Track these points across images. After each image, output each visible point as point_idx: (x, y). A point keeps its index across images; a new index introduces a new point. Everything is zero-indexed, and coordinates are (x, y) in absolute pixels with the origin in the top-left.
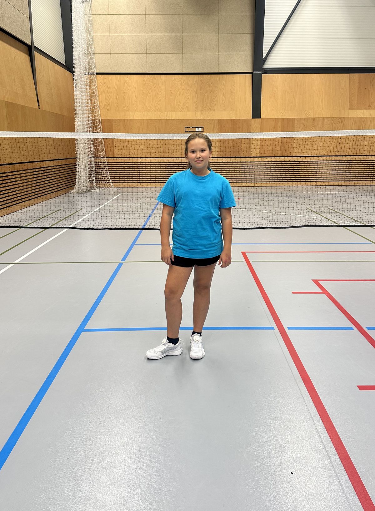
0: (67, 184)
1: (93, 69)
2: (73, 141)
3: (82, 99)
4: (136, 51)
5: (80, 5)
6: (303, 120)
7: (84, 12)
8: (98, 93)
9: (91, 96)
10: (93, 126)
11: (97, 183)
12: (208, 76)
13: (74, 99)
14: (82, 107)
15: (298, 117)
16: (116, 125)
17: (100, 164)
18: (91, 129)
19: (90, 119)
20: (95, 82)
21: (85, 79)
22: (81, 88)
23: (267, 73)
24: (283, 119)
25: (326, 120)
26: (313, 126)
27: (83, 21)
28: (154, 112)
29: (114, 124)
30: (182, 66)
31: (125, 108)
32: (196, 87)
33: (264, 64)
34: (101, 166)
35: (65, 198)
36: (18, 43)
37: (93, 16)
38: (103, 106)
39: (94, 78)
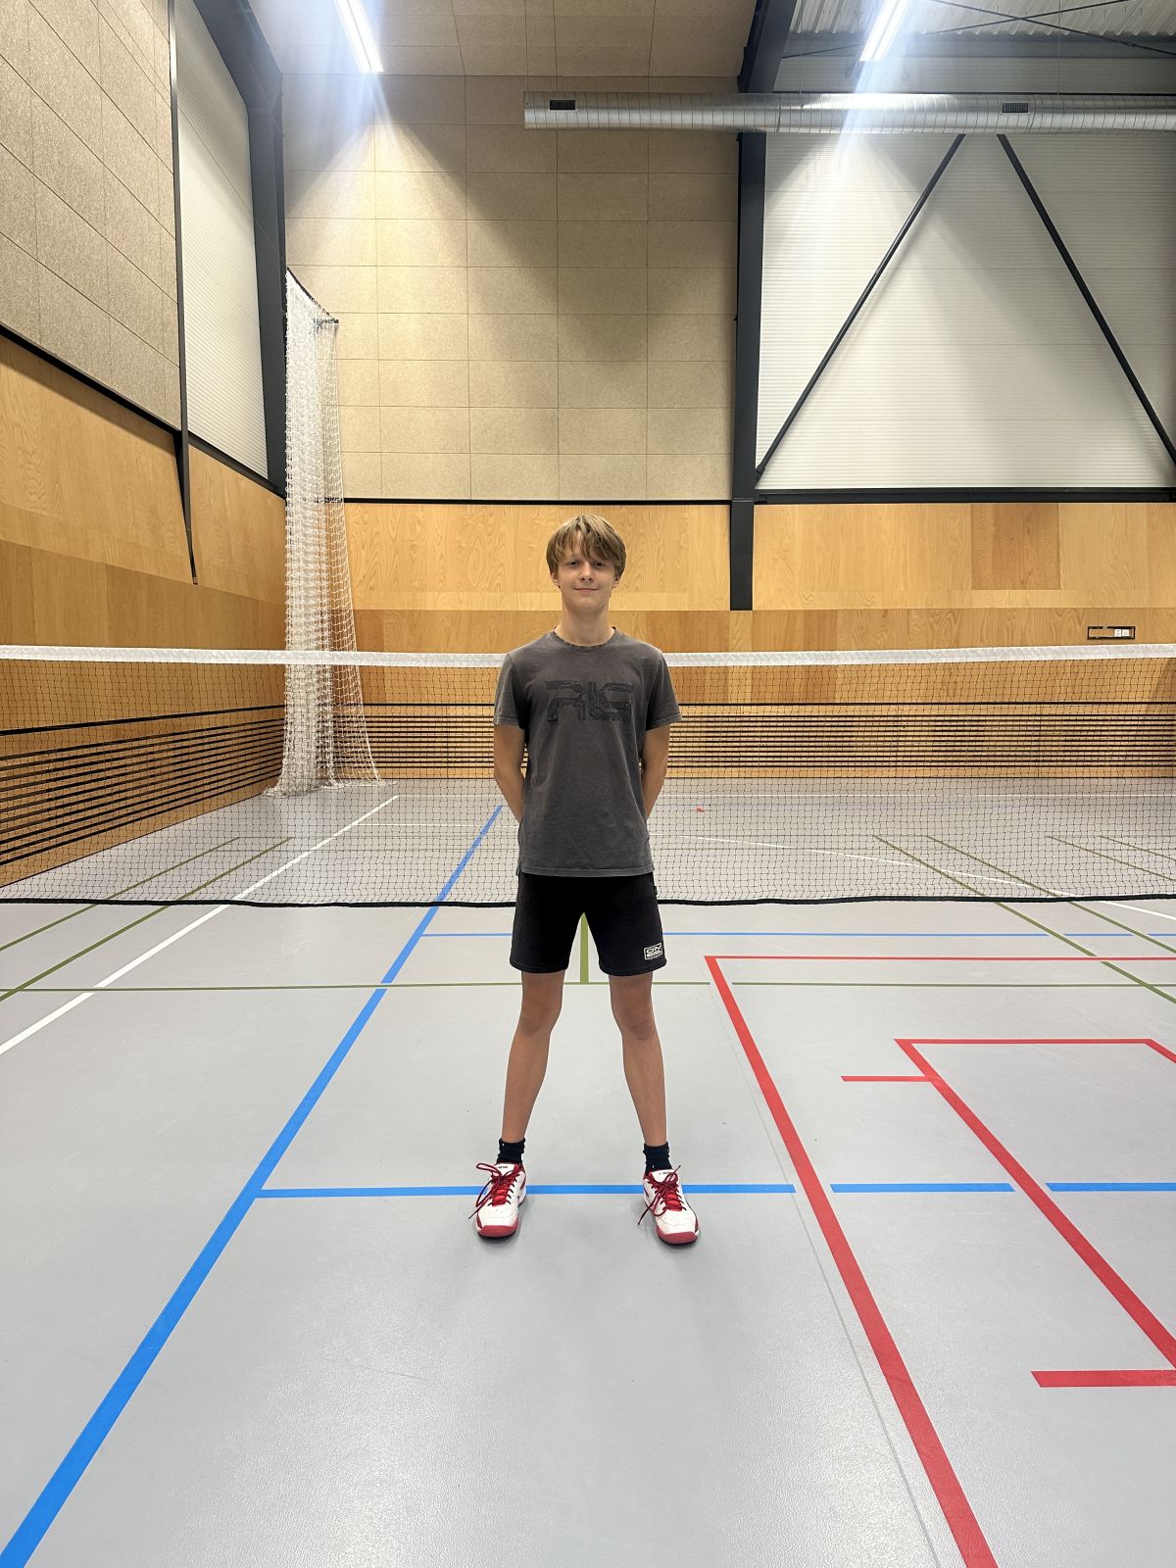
0: (258, 773)
1: (337, 488)
3: (306, 562)
4: (444, 448)
5: (309, 336)
6: (858, 615)
7: (317, 352)
8: (348, 547)
9: (329, 554)
11: (337, 769)
12: (621, 508)
13: (286, 561)
14: (306, 580)
15: (845, 608)
16: (392, 626)
17: (346, 719)
18: (326, 642)
19: (325, 609)
20: (340, 520)
21: (316, 513)
22: (305, 535)
23: (765, 503)
24: (808, 613)
25: (914, 616)
27: (314, 373)
28: (487, 594)
29: (385, 621)
30: (556, 484)
31: (416, 584)
33: (758, 479)
34: (351, 724)
35: (250, 808)
36: (147, 423)
37: (340, 364)
38: (361, 577)
39: (339, 511)
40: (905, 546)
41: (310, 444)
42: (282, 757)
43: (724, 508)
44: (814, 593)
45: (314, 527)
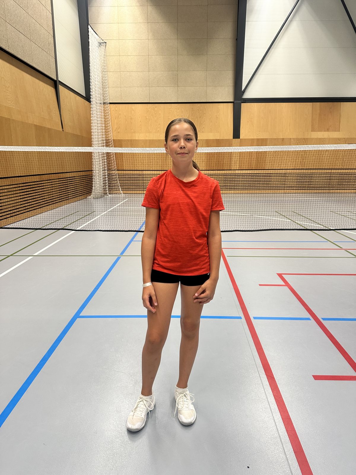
0: (85, 192)
1: (107, 99)
5: (97, 48)
6: (274, 139)
7: (100, 53)
8: (111, 119)
11: (109, 190)
12: (198, 104)
13: (91, 123)
15: (270, 138)
18: (104, 144)
19: (104, 139)
20: (108, 110)
21: (100, 108)
22: (97, 115)
23: (245, 102)
24: (258, 140)
25: (292, 140)
27: (99, 61)
28: (155, 134)
29: (123, 143)
30: (177, 97)
31: (132, 131)
33: (243, 95)
34: (113, 176)
35: (85, 201)
36: (45, 78)
37: (107, 57)
38: (115, 129)
39: (108, 107)
40: (290, 117)
41: (98, 84)
42: (92, 187)
43: (231, 105)
44: (260, 133)
45: (100, 112)
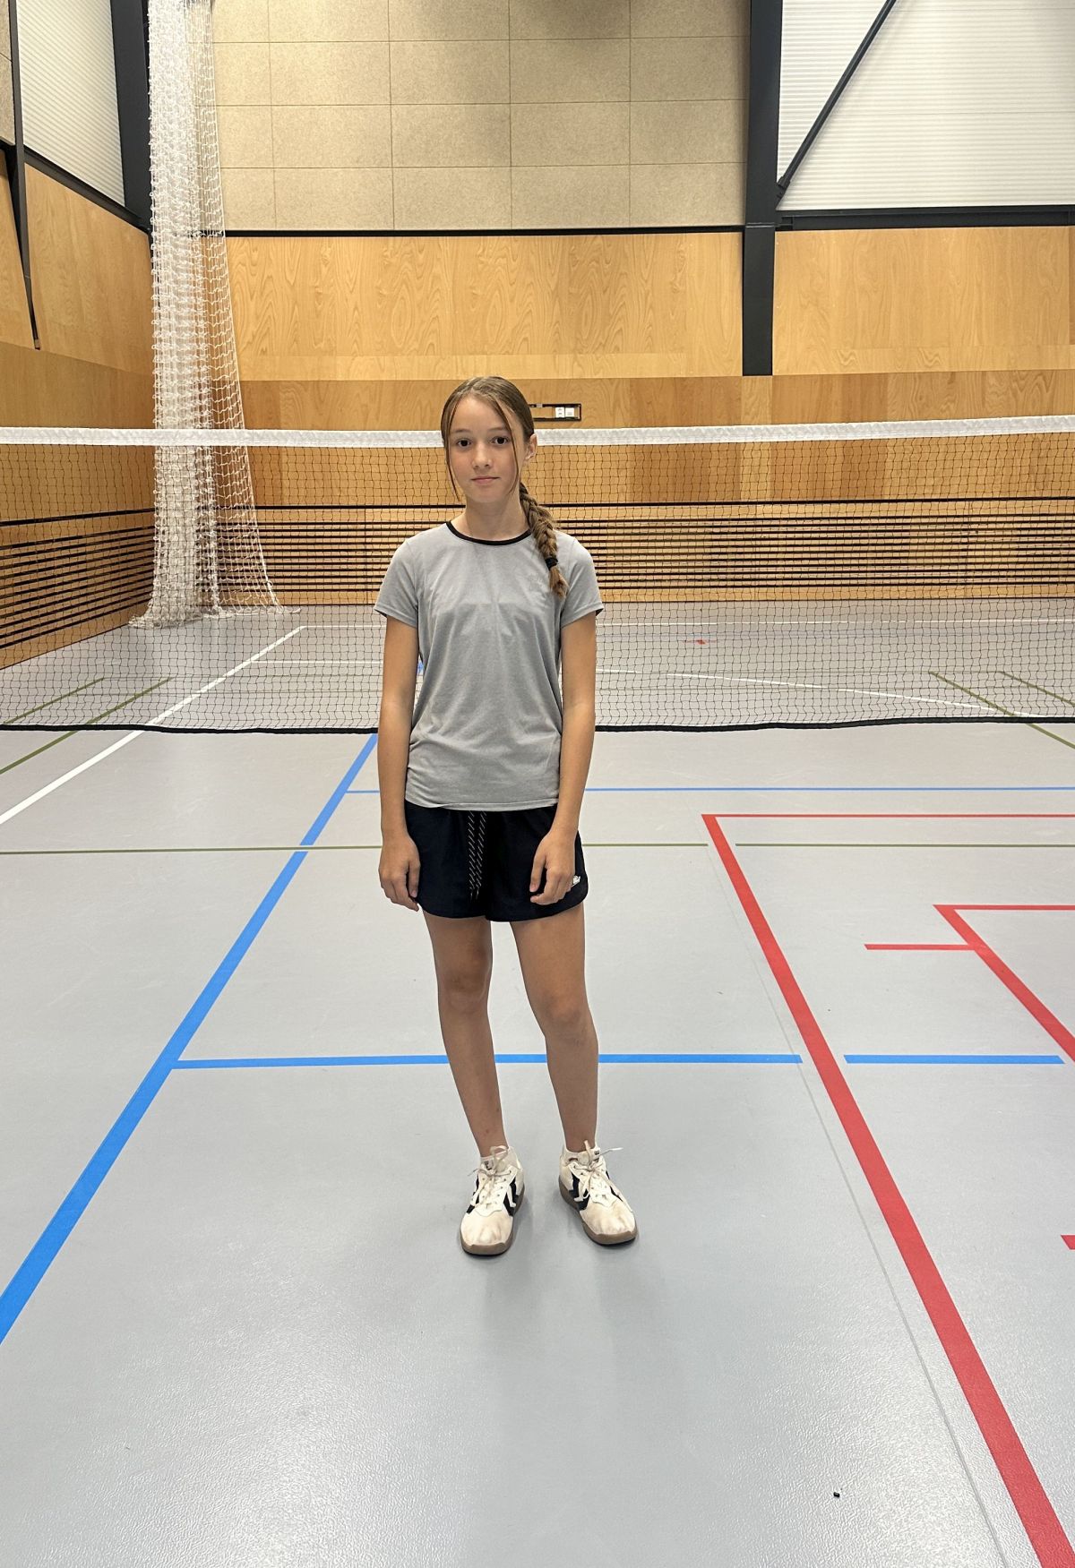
0: (123, 597)
1: (217, 218)
2: (148, 453)
3: (179, 318)
4: (357, 162)
5: (177, 13)
6: (915, 379)
7: (189, 35)
8: (233, 295)
9: (208, 307)
10: (215, 405)
11: (223, 593)
12: (595, 238)
13: (152, 317)
14: (179, 342)
15: (899, 370)
16: (291, 401)
17: (233, 528)
18: (206, 413)
19: (203, 380)
20: (221, 260)
21: (190, 251)
22: (176, 282)
23: (790, 229)
24: (848, 378)
25: (992, 381)
26: (948, 401)
27: (185, 64)
28: (416, 357)
29: (282, 396)
30: (508, 208)
31: (322, 345)
32: (556, 277)
33: (780, 197)
34: (240, 534)
35: (117, 640)
37: (217, 49)
38: (249, 338)
39: (220, 249)
40: (979, 285)
41: (182, 159)
42: (153, 578)
43: (734, 237)
44: (855, 351)
45: (187, 271)
